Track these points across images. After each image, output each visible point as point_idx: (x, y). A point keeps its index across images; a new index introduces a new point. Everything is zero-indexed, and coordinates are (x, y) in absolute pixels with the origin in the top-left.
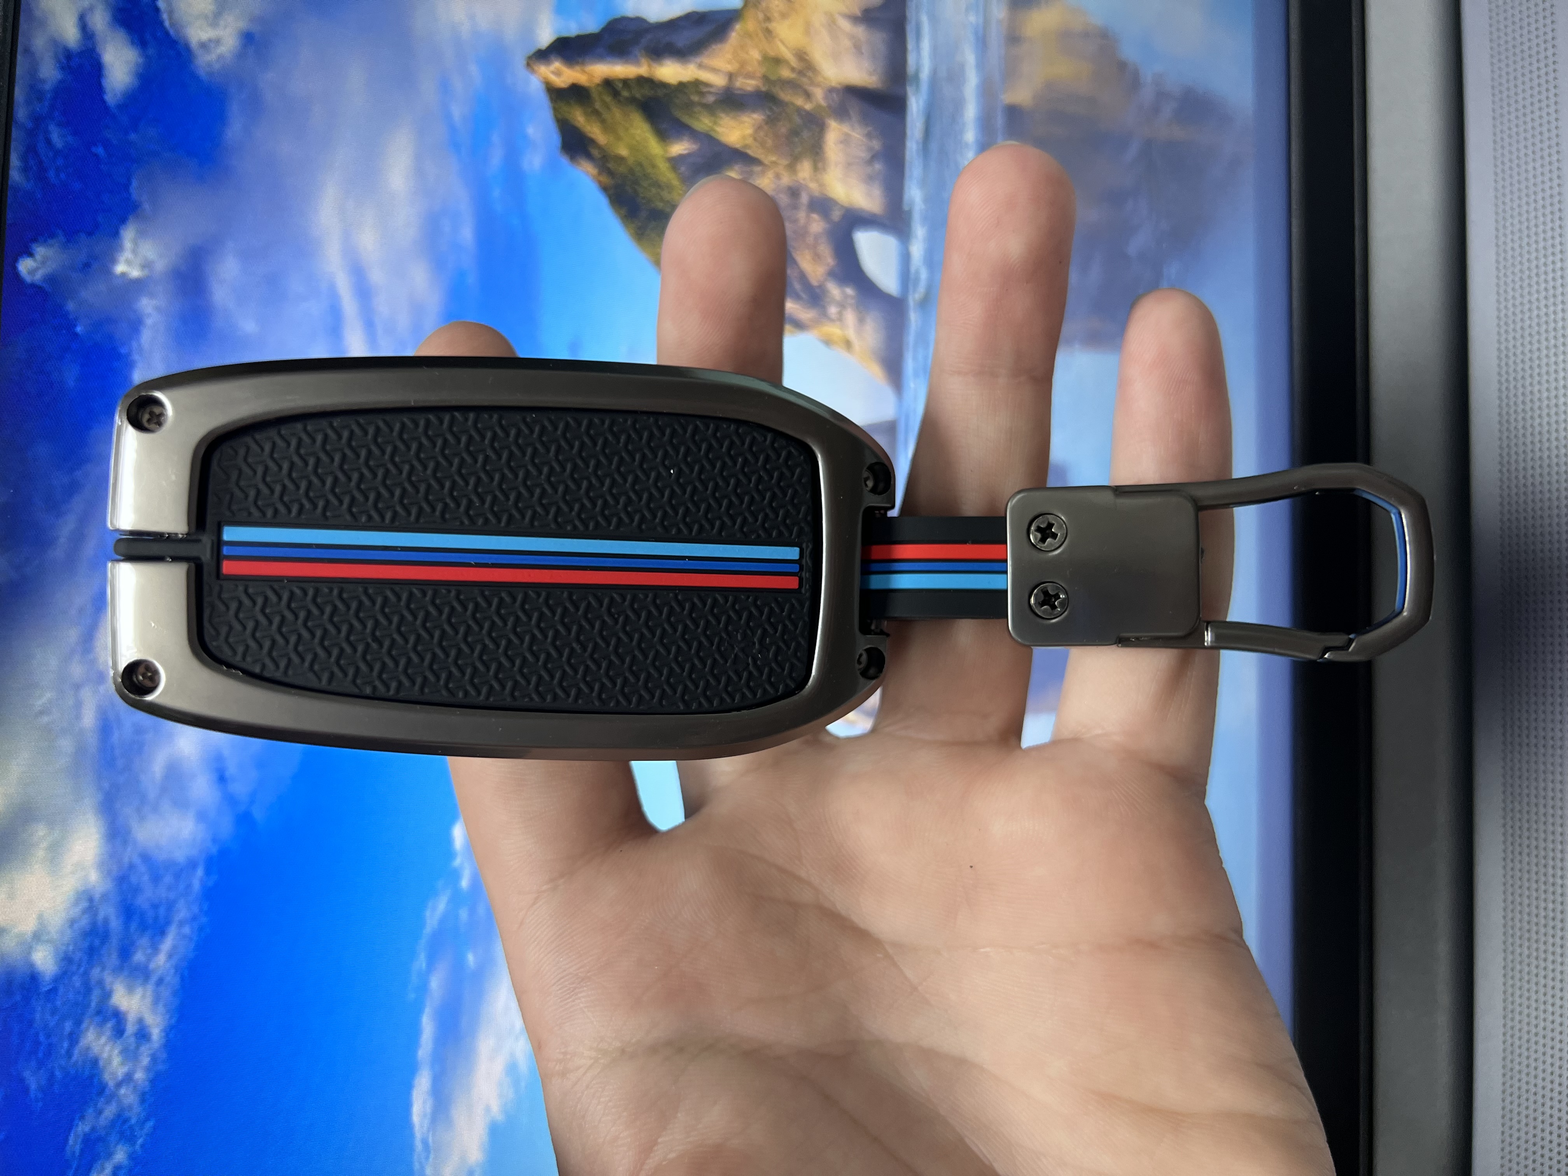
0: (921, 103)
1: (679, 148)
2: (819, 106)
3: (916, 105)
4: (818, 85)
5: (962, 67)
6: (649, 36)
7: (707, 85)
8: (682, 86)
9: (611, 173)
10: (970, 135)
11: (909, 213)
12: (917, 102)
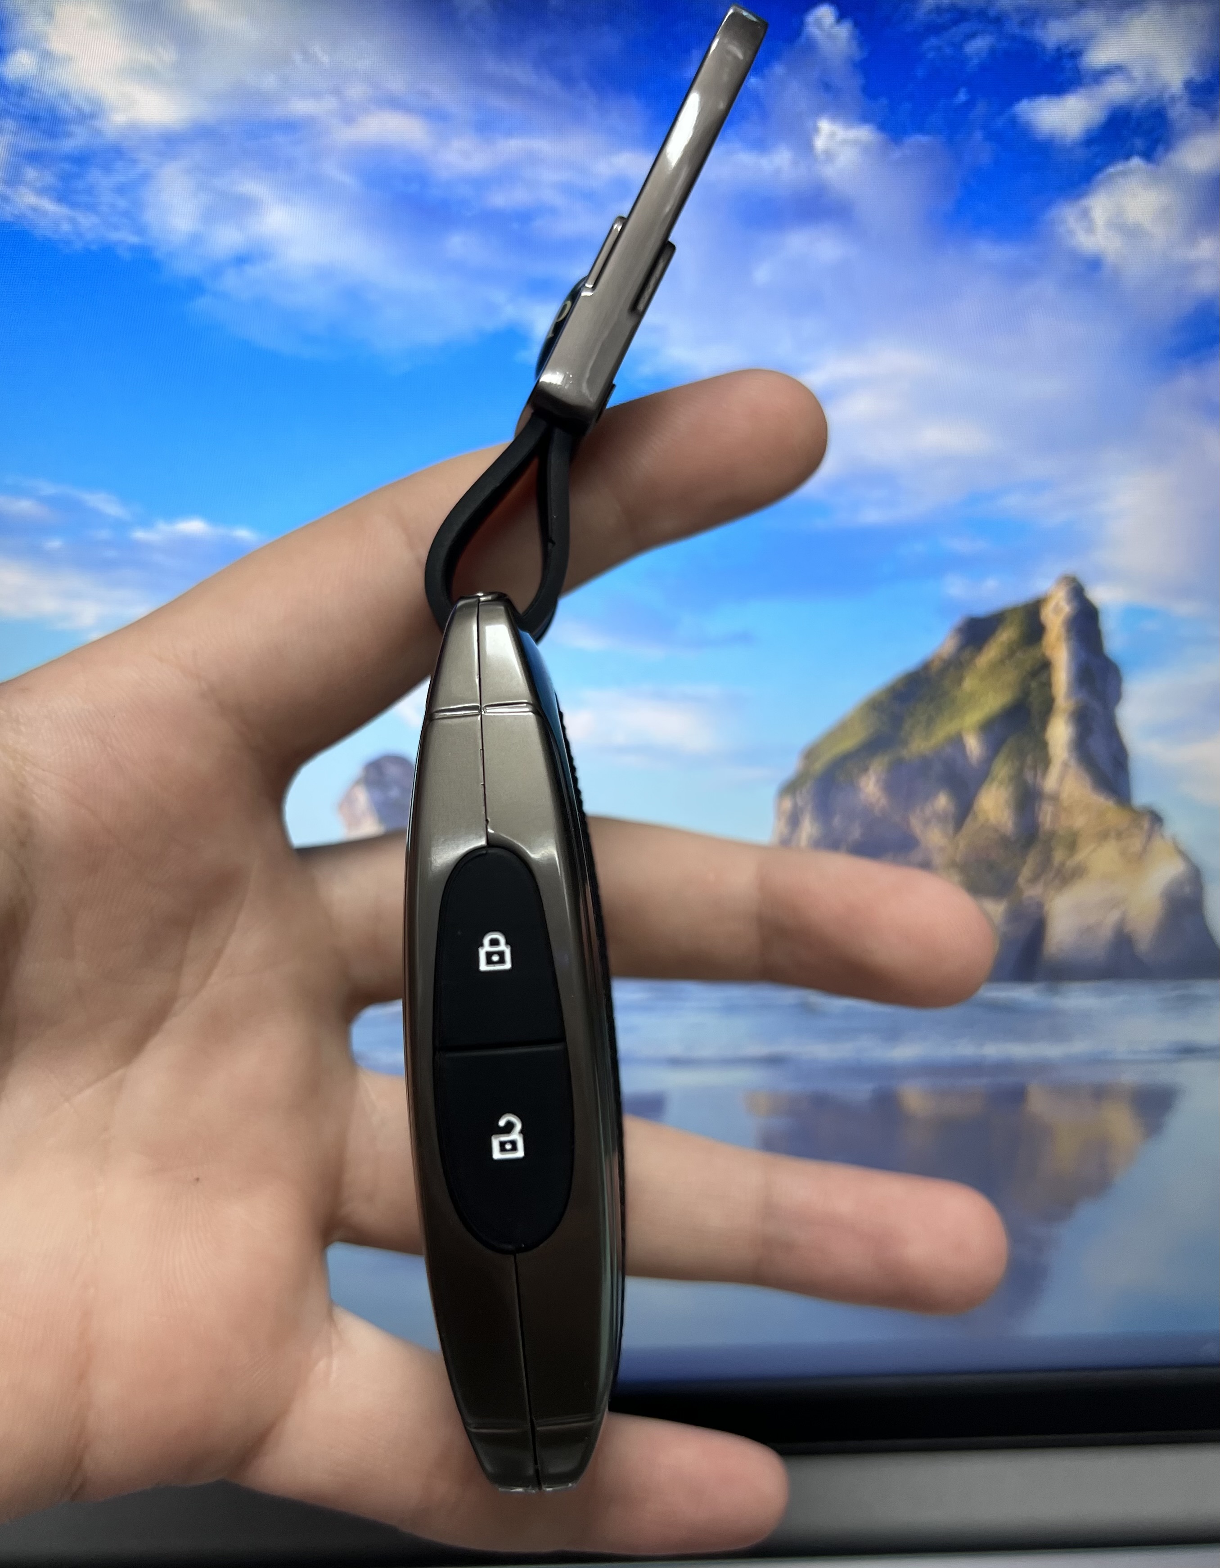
1: (974, 745)
2: (1022, 892)
4: (1046, 890)
6: (1100, 708)
7: (1045, 772)
8: (1042, 746)
9: (943, 671)
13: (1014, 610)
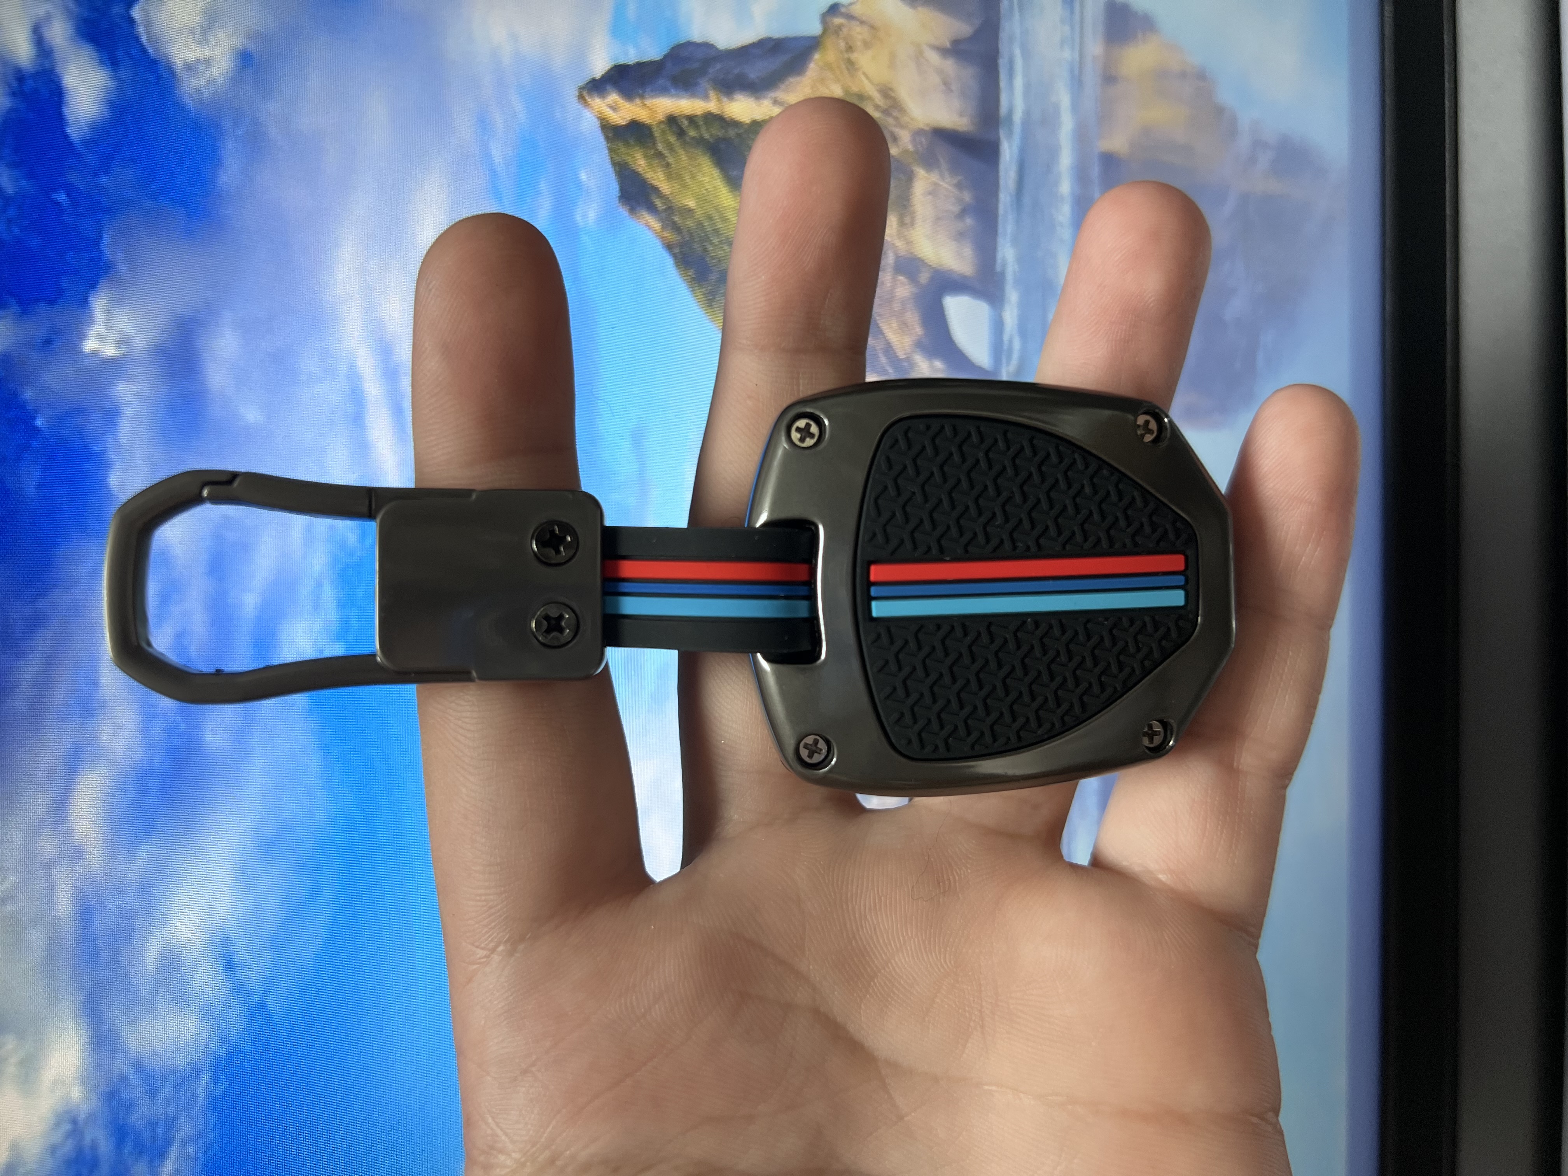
2: (906, 151)
4: (906, 127)
6: (718, 66)
8: (753, 125)
9: (677, 228)
13: (612, 151)
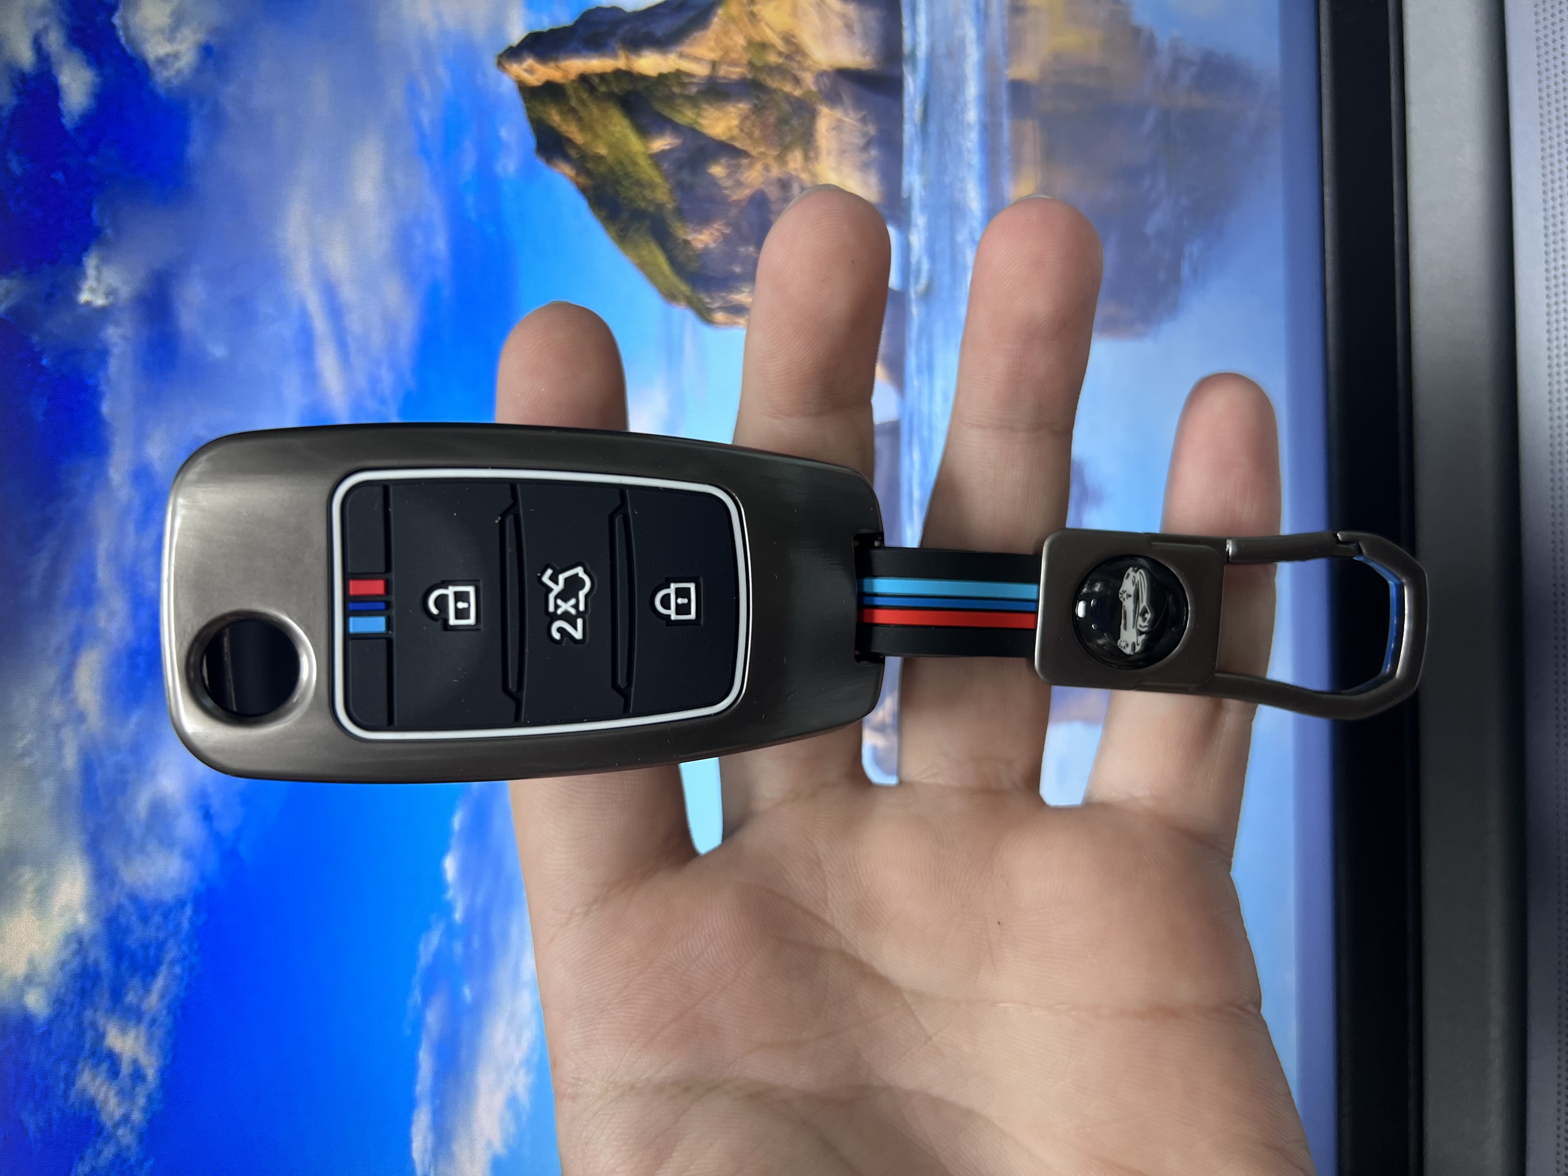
0: (920, 82)
1: (661, 144)
2: (809, 92)
3: (912, 86)
4: (808, 69)
5: (962, 41)
6: (627, 27)
7: (689, 75)
8: (662, 78)
9: (589, 173)
10: (972, 115)
11: (909, 199)
12: (914, 81)
